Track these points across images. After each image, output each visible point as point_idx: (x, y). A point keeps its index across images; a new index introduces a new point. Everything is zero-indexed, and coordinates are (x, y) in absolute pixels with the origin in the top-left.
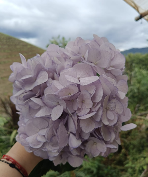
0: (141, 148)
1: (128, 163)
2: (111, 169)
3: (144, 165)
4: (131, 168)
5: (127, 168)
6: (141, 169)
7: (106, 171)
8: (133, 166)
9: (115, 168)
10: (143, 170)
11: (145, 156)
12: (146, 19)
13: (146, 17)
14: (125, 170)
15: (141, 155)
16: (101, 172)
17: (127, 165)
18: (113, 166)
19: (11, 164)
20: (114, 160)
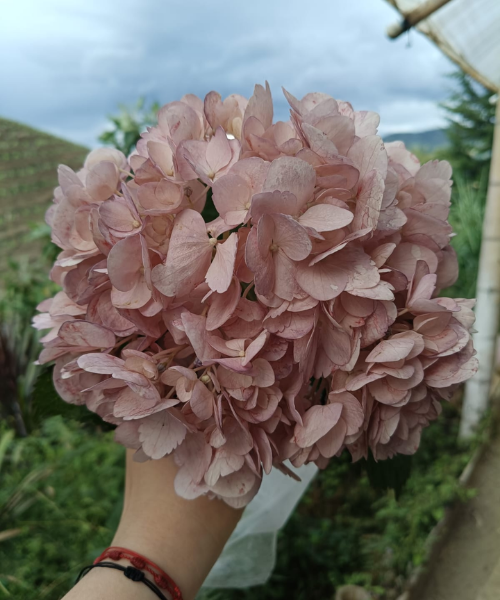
0: (426, 456)
1: (384, 506)
2: (333, 527)
3: (436, 507)
4: (397, 519)
5: (384, 521)
6: (426, 520)
7: (315, 537)
8: (401, 512)
9: (346, 526)
10: (433, 521)
11: (438, 477)
12: (422, 32)
13: (423, 26)
14: (378, 529)
15: (429, 476)
16: (300, 541)
17: (382, 513)
18: (339, 519)
19: (129, 568)
20: (341, 501)
